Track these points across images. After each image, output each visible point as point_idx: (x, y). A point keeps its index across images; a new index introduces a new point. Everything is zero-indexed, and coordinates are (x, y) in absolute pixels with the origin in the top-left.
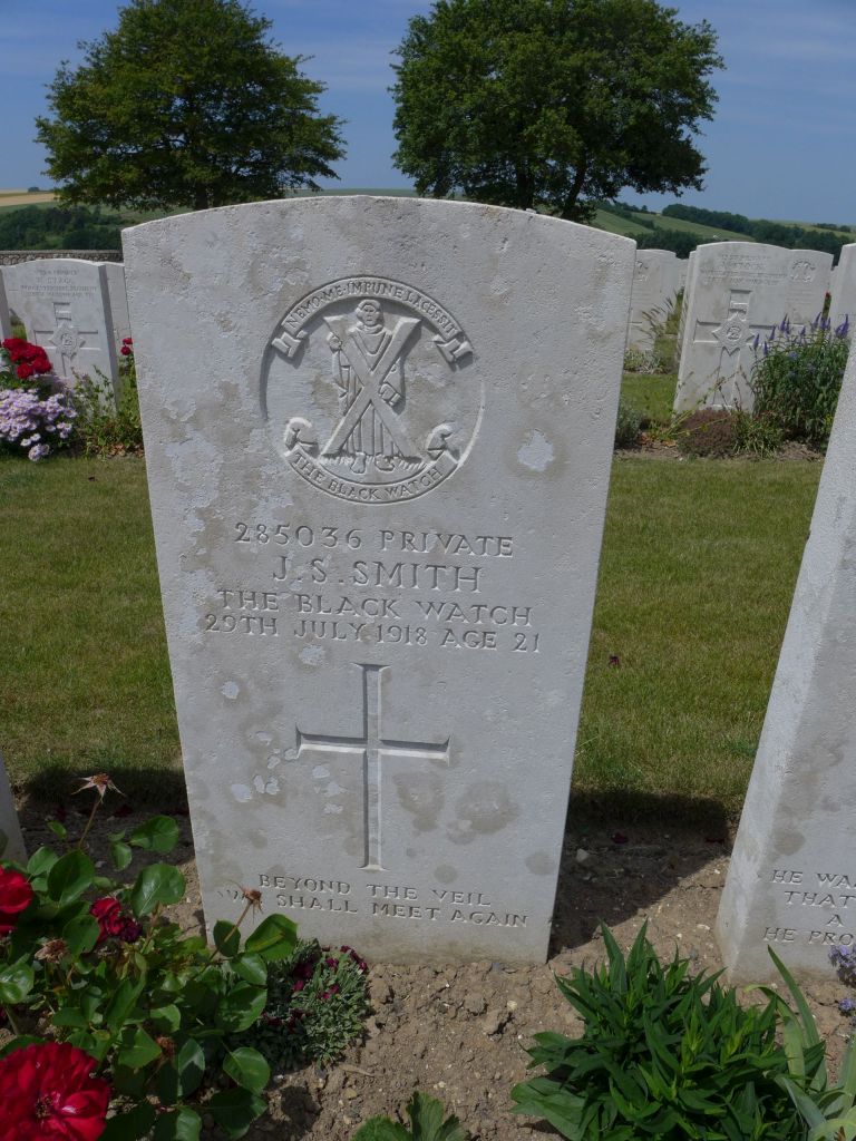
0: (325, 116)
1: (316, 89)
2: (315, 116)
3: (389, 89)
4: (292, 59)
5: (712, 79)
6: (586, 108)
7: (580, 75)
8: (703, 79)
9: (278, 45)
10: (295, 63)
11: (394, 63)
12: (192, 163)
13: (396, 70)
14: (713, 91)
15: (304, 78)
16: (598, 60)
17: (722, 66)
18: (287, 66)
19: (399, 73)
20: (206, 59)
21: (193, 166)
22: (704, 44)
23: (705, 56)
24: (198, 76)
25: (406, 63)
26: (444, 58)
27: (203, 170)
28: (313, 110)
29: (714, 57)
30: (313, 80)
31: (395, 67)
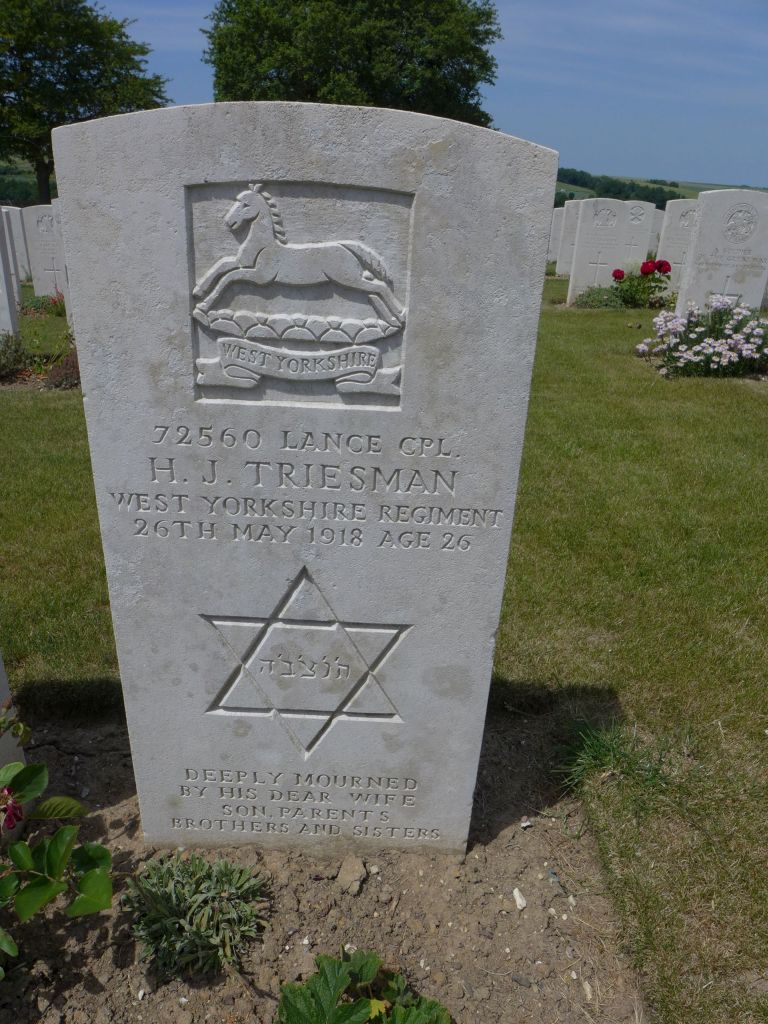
0: (149, 76)
1: (143, 51)
2: (141, 75)
3: (204, 52)
4: (119, 22)
5: (492, 49)
6: (373, 73)
7: (369, 43)
8: (484, 48)
9: (102, 9)
10: (122, 26)
11: (204, 28)
12: (19, 118)
13: (205, 35)
14: (493, 58)
15: (130, 40)
16: (388, 28)
17: (500, 36)
18: (114, 28)
19: (210, 38)
20: (27, 20)
21: (21, 122)
22: (486, 16)
23: (487, 27)
24: (21, 36)
25: (216, 27)
26: (247, 23)
27: (30, 125)
28: (141, 71)
29: (494, 28)
30: (139, 42)
31: (205, 32)
